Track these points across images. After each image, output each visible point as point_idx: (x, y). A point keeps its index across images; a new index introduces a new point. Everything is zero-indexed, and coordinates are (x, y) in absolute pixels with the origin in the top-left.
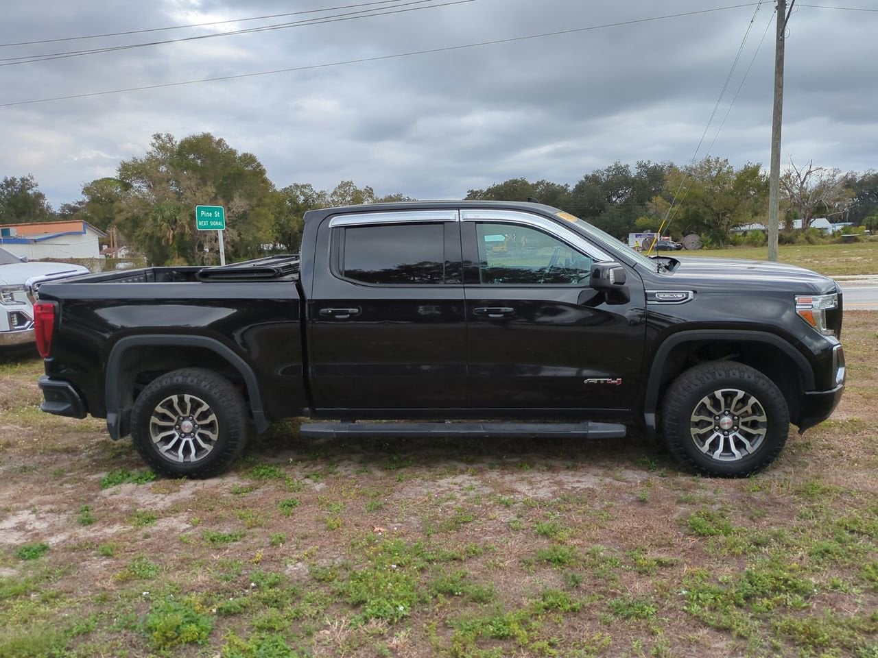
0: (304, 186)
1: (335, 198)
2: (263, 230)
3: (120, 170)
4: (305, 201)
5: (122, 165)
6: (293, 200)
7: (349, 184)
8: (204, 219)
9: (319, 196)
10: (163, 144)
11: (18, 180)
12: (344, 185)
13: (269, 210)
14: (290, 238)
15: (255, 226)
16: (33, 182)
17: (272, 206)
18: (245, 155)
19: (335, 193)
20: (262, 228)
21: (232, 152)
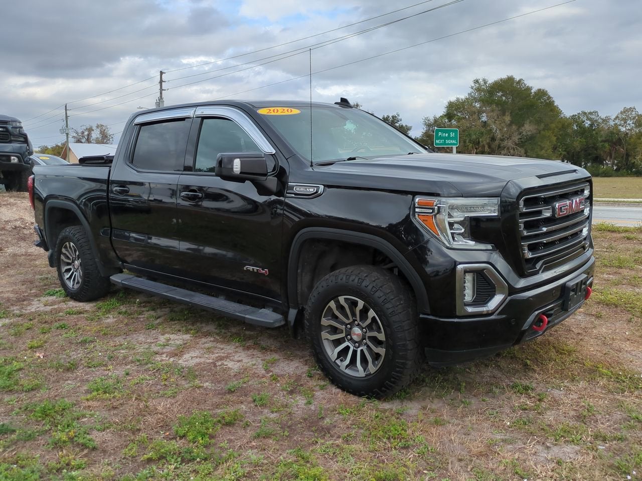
0: (591, 113)
1: (616, 121)
2: (546, 149)
3: (447, 107)
4: (591, 125)
5: (449, 103)
6: (580, 125)
7: (631, 110)
8: (441, 138)
9: (604, 120)
10: (478, 86)
11: (391, 117)
12: (626, 111)
13: (553, 133)
14: (573, 156)
15: (540, 146)
16: (399, 118)
17: (556, 130)
18: (539, 90)
19: (617, 117)
20: (544, 147)
21: (529, 89)
